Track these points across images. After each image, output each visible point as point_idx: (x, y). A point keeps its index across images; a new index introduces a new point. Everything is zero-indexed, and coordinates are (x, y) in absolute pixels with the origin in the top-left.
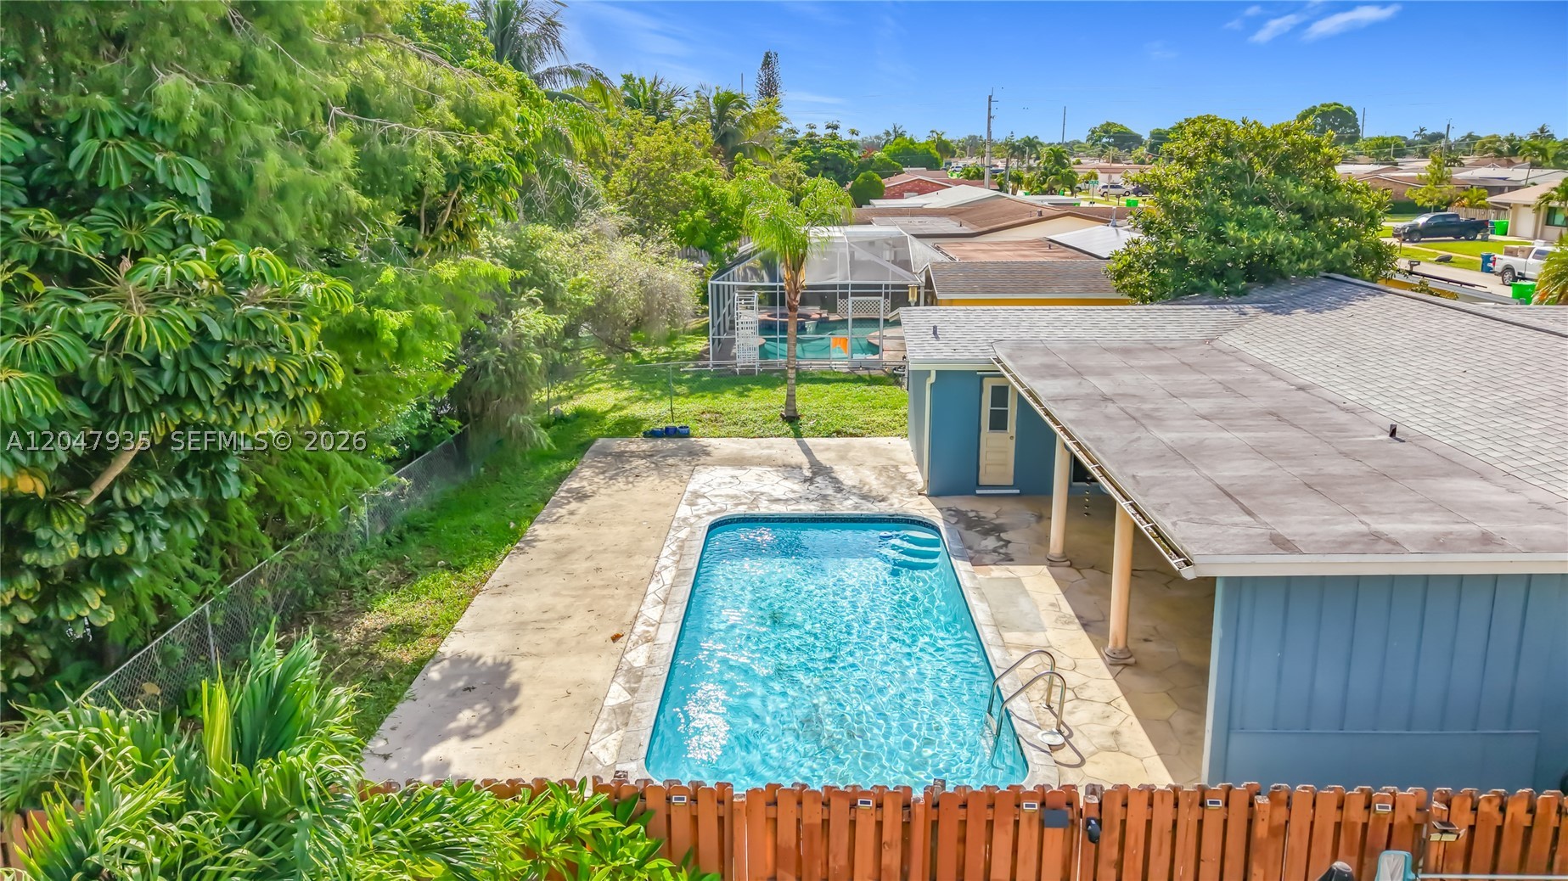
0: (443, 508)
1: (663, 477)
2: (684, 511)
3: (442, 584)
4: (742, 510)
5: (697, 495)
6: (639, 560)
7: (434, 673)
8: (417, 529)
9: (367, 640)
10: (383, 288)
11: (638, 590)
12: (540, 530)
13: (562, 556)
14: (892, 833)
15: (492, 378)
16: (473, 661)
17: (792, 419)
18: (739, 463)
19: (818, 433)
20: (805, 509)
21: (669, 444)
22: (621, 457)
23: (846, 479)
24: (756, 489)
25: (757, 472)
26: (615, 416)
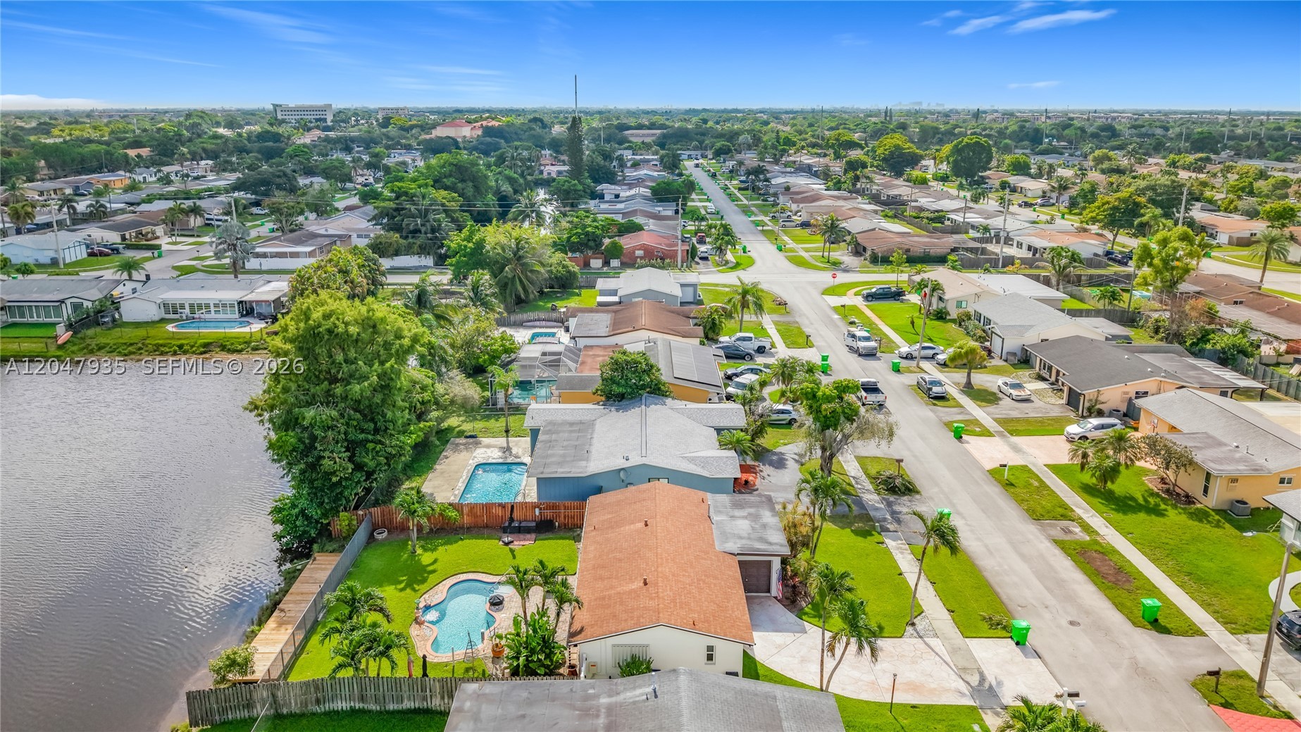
1: (467, 452)
2: (471, 462)
3: (418, 479)
4: (485, 461)
5: (475, 457)
6: (458, 473)
11: (457, 480)
12: (437, 467)
13: (442, 473)
14: (481, 508)
17: (507, 431)
18: (488, 446)
19: (513, 436)
20: (501, 461)
21: (471, 440)
22: (457, 445)
23: (514, 451)
24: (490, 455)
25: (492, 449)
26: (457, 429)
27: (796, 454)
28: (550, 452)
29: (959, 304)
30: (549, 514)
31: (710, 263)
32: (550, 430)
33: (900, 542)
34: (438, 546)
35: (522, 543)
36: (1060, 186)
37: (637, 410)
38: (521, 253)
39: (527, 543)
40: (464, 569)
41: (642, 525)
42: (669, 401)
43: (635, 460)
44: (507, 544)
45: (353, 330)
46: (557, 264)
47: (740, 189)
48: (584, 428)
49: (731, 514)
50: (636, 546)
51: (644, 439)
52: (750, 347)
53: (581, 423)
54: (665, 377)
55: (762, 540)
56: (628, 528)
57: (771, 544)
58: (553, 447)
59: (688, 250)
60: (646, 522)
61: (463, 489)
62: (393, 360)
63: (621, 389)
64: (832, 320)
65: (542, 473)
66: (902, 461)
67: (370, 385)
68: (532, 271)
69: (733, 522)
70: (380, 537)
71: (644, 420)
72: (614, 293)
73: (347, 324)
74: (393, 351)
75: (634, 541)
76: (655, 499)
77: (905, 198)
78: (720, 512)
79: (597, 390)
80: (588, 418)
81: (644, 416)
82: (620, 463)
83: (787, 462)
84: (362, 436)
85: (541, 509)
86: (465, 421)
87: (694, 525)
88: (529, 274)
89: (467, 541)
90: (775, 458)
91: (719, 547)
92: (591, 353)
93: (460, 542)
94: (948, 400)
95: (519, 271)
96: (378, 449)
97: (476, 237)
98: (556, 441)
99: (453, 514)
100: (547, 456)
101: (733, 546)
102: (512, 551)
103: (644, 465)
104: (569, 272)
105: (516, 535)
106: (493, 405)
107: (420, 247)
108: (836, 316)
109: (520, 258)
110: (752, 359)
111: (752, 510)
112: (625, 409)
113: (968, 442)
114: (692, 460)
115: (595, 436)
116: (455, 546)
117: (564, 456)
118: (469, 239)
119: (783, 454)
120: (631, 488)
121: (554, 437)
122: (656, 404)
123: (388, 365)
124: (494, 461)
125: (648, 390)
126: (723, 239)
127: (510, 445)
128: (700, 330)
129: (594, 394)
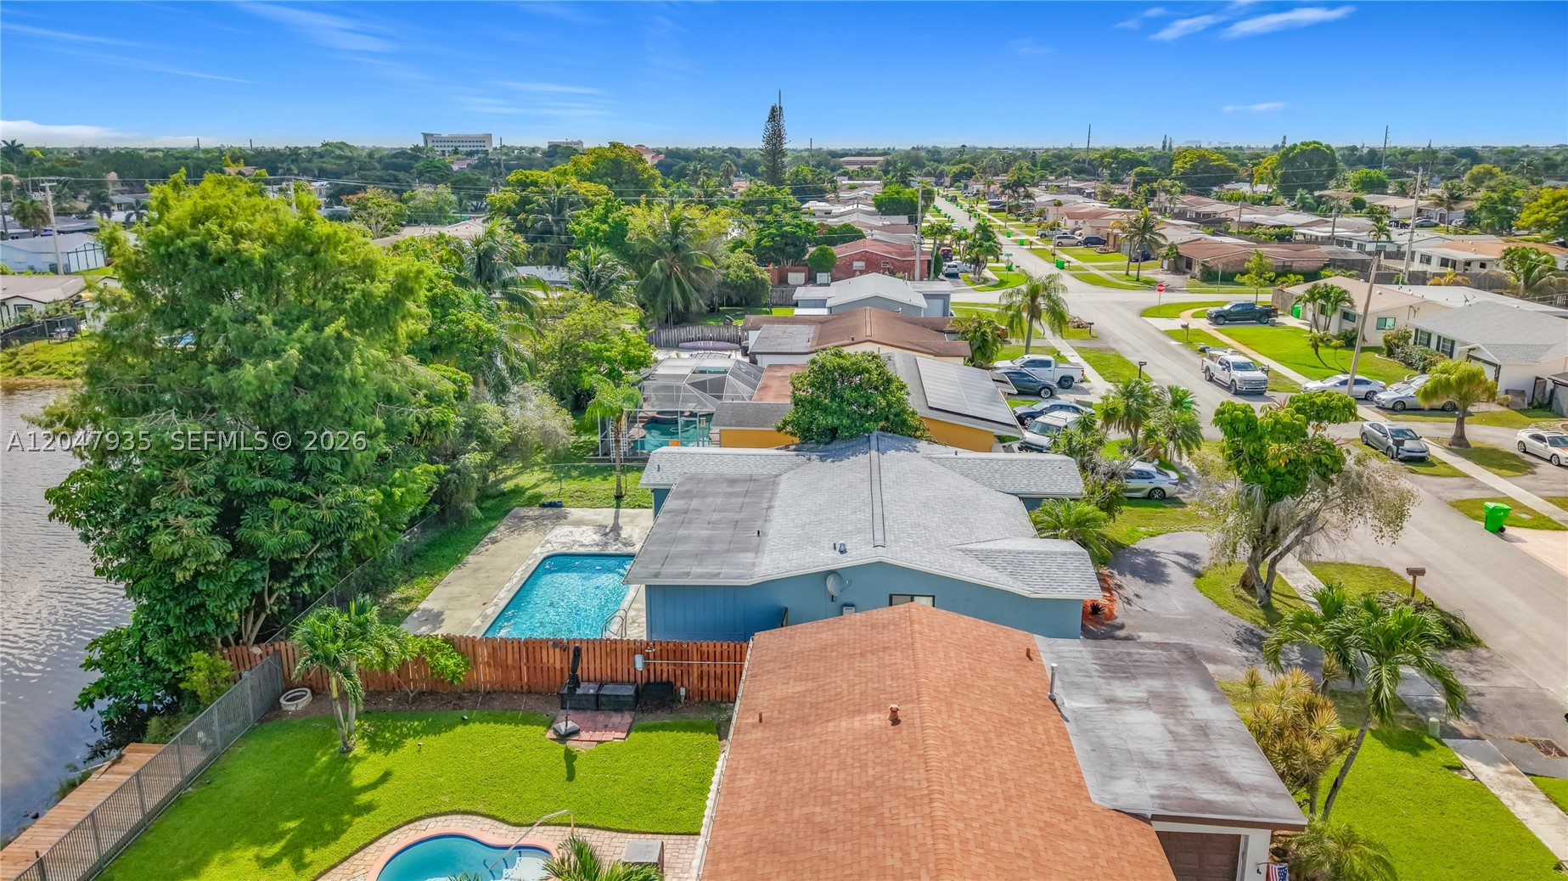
0: (430, 546)
1: (537, 531)
2: (538, 550)
3: (424, 582)
4: (564, 550)
5: (548, 542)
6: (507, 573)
7: (415, 615)
8: (418, 555)
9: (393, 602)
10: (395, 480)
11: (500, 586)
12: (470, 558)
13: (476, 570)
14: (516, 649)
15: (453, 486)
16: (430, 611)
17: (619, 497)
18: (578, 523)
19: (629, 506)
20: (595, 550)
21: (549, 511)
22: (522, 519)
23: (624, 534)
24: (577, 538)
25: (585, 528)
26: (530, 492)
27: (1179, 554)
28: (681, 532)
29: (1381, 323)
30: (665, 669)
31: (960, 281)
32: (688, 491)
33: (1504, 768)
34: (406, 736)
35: (598, 736)
36: (1452, 196)
37: (862, 459)
38: (681, 240)
39: (608, 736)
40: (445, 801)
41: (879, 719)
42: (922, 445)
43: (861, 553)
44: (563, 738)
45: (253, 249)
46: (738, 266)
47: (990, 211)
48: (758, 488)
49: (1105, 692)
50: (869, 785)
51: (878, 511)
52: (1049, 376)
53: (751, 479)
54: (913, 403)
55: (1210, 772)
56: (848, 726)
57: (1239, 787)
58: (690, 522)
59: (929, 262)
60: (894, 712)
61: (503, 604)
62: (341, 322)
63: (830, 419)
64: (1169, 348)
65: (657, 575)
66: (1422, 572)
67: (282, 370)
68: (698, 270)
69: (1118, 717)
70: (290, 707)
71: (875, 476)
72: (821, 303)
73: (238, 236)
74: (348, 304)
75: (864, 767)
76: (912, 646)
77: (1223, 216)
78: (1077, 686)
79: (786, 423)
80: (766, 471)
81: (875, 468)
82: (826, 559)
83: (1168, 571)
84: (258, 483)
85: (647, 657)
86: (550, 479)
87: (1020, 724)
88: (693, 275)
89: (476, 727)
90: (1139, 560)
91: (1101, 793)
92: (779, 374)
93: (459, 729)
94: (1433, 465)
95: (677, 269)
96: (292, 511)
97: (614, 216)
98: (697, 511)
99: (449, 662)
100: (675, 541)
101: (1137, 791)
102: (570, 757)
103: (881, 566)
104: (755, 279)
105: (589, 714)
106: (605, 454)
107: (550, 254)
108: (1173, 343)
109: (676, 248)
110: (1052, 395)
111: (1157, 684)
112: (838, 456)
113: (1519, 540)
114: (985, 557)
115: (777, 503)
116: (445, 737)
117: (709, 541)
118: (603, 219)
119: (1153, 554)
120: (851, 616)
121: (695, 503)
122: (898, 449)
123: (329, 331)
124: (582, 550)
125: (882, 424)
126: (980, 246)
127: (620, 521)
128: (964, 347)
129: (779, 430)
